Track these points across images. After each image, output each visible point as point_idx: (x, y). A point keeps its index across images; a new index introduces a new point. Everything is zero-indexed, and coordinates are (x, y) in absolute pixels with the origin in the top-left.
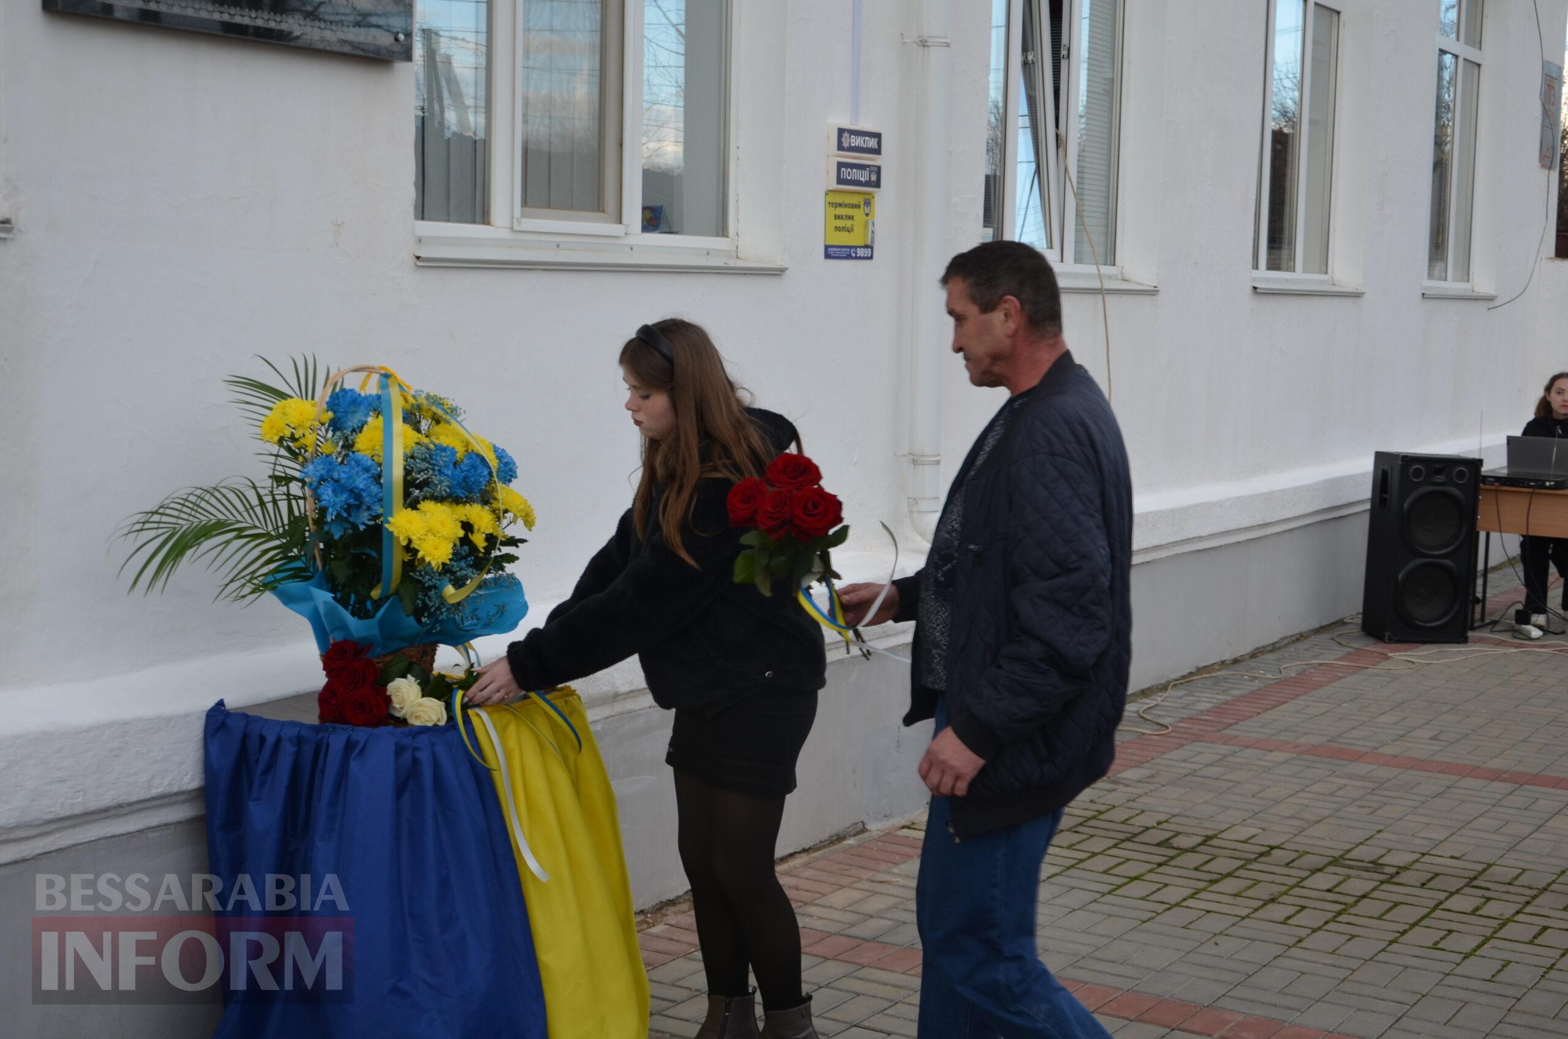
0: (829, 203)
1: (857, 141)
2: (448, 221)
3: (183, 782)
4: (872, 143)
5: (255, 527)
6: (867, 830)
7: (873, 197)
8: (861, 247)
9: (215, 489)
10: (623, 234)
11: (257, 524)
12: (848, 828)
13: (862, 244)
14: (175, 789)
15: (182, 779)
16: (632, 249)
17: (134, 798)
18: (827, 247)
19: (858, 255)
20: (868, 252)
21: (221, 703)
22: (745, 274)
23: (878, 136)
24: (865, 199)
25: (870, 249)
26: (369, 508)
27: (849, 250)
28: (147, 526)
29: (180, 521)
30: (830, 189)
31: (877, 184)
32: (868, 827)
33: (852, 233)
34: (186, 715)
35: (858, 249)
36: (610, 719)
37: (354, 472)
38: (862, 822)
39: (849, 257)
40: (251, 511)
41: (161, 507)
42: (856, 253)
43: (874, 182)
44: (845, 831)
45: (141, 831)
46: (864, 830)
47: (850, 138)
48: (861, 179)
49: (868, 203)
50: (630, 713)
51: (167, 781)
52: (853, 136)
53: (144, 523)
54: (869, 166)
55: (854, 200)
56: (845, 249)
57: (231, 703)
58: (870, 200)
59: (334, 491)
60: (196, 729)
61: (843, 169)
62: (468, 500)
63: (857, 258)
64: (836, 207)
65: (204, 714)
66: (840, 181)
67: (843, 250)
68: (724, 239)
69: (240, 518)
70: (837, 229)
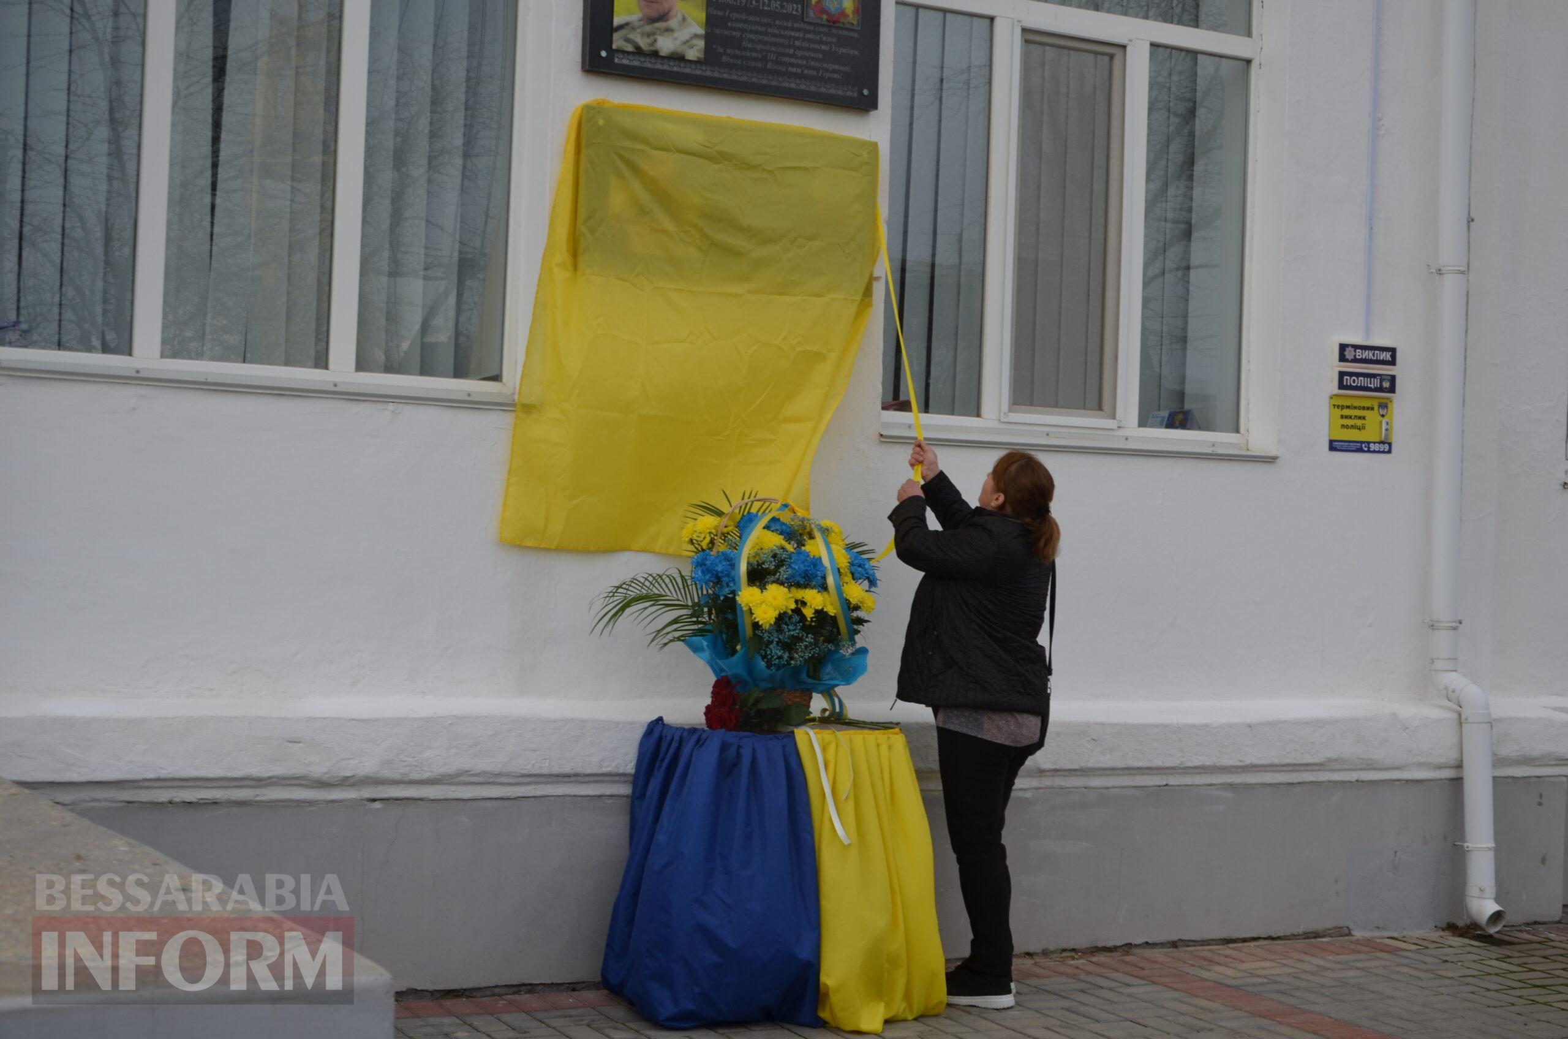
0: (1334, 405)
1: (1360, 354)
2: (953, 414)
3: (628, 767)
4: (1387, 356)
5: (678, 600)
6: (1352, 935)
7: (1391, 402)
8: (1374, 443)
9: (660, 577)
10: (1116, 428)
11: (680, 598)
12: (1330, 929)
13: (1378, 440)
14: (621, 771)
15: (626, 766)
16: (1127, 439)
17: (589, 771)
18: (1331, 442)
19: (1372, 449)
20: (1387, 448)
21: (660, 719)
22: (1230, 460)
23: (1393, 351)
24: (1379, 403)
25: (1387, 445)
26: (728, 585)
27: (1359, 444)
28: (616, 594)
29: (629, 592)
30: (1334, 393)
31: (1392, 389)
32: (1353, 933)
33: (1362, 431)
34: (631, 723)
35: (1372, 444)
36: (1040, 791)
37: (718, 561)
38: (1348, 927)
39: (1360, 450)
40: (686, 588)
41: (624, 583)
42: (1369, 448)
43: (1386, 388)
44: (1323, 931)
45: (600, 796)
46: (1350, 934)
47: (1355, 351)
48: (1369, 385)
49: (1384, 406)
50: (1062, 788)
51: (614, 764)
52: (1358, 351)
53: (614, 593)
54: (1380, 375)
55: (1368, 404)
56: (1355, 444)
57: (667, 719)
58: (1387, 403)
59: (703, 572)
60: (639, 732)
61: (1345, 377)
62: (806, 586)
63: (1369, 451)
64: (1342, 408)
65: (646, 725)
66: (1341, 386)
67: (1351, 444)
68: (1238, 435)
69: (669, 594)
70: (1343, 426)
